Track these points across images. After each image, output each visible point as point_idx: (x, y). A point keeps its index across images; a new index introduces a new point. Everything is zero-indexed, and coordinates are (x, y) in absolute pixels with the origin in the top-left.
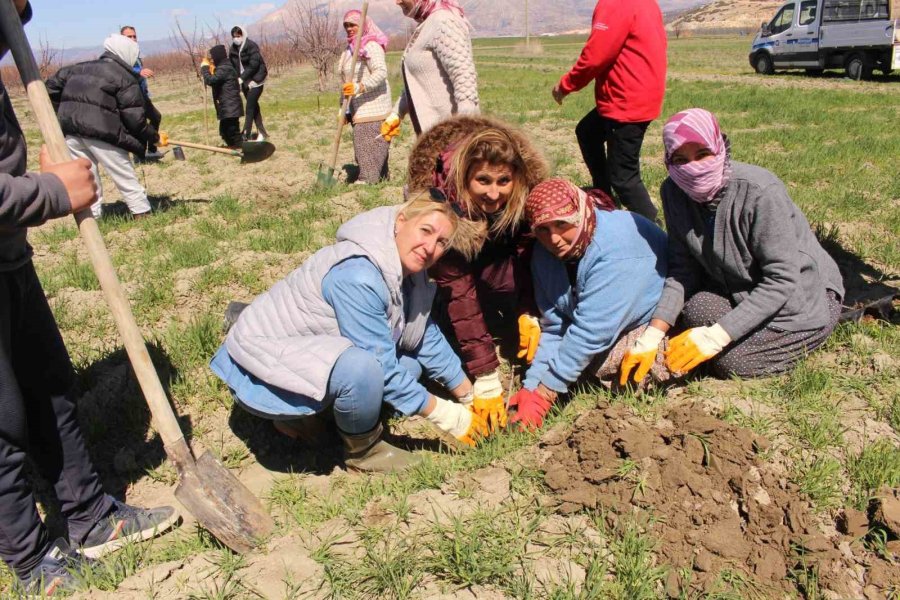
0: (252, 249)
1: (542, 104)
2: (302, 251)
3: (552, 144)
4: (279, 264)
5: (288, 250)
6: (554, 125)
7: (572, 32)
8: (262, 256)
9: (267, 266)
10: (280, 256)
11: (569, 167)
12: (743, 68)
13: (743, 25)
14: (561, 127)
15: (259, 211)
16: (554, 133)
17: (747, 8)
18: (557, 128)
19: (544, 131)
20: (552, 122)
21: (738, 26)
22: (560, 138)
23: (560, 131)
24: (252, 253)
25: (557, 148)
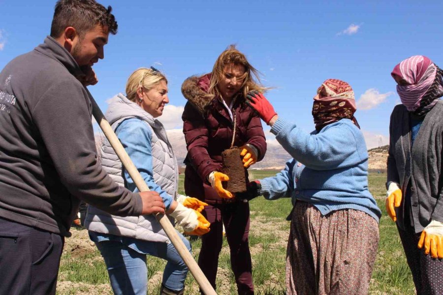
0: (70, 280)
1: (256, 208)
2: (104, 283)
3: (264, 230)
4: (88, 291)
5: (95, 282)
6: (265, 220)
7: (272, 168)
8: (76, 285)
9: (79, 292)
10: (88, 285)
11: (277, 243)
12: (382, 192)
13: (379, 168)
14: (270, 221)
15: (73, 259)
16: (266, 224)
17: (380, 157)
18: (267, 221)
19: (259, 223)
20: (263, 218)
21: (376, 168)
22: (270, 227)
23: (269, 223)
24: (70, 282)
25: (268, 233)
